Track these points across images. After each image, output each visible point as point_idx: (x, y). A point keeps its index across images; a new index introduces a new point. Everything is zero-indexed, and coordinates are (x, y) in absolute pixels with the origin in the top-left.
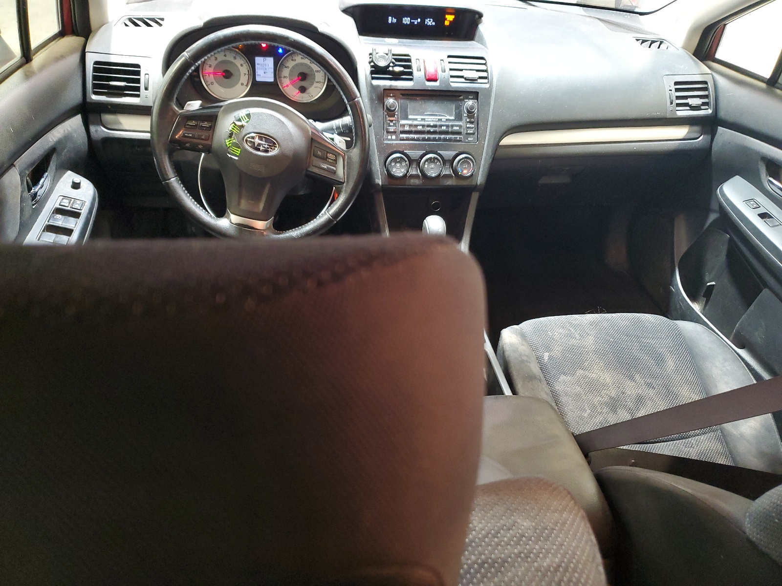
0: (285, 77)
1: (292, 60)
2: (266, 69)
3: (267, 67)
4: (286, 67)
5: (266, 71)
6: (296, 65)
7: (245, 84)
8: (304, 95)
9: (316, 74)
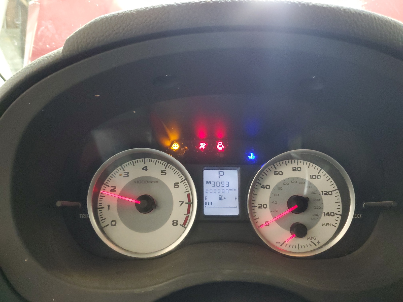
0: (261, 206)
1: (275, 173)
2: (223, 192)
3: (225, 188)
4: (263, 187)
5: (224, 195)
6: (285, 183)
7: (181, 222)
8: (302, 241)
9: (324, 197)
